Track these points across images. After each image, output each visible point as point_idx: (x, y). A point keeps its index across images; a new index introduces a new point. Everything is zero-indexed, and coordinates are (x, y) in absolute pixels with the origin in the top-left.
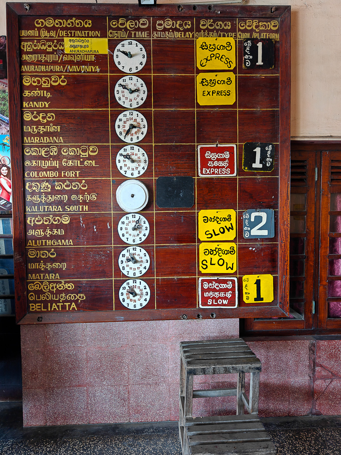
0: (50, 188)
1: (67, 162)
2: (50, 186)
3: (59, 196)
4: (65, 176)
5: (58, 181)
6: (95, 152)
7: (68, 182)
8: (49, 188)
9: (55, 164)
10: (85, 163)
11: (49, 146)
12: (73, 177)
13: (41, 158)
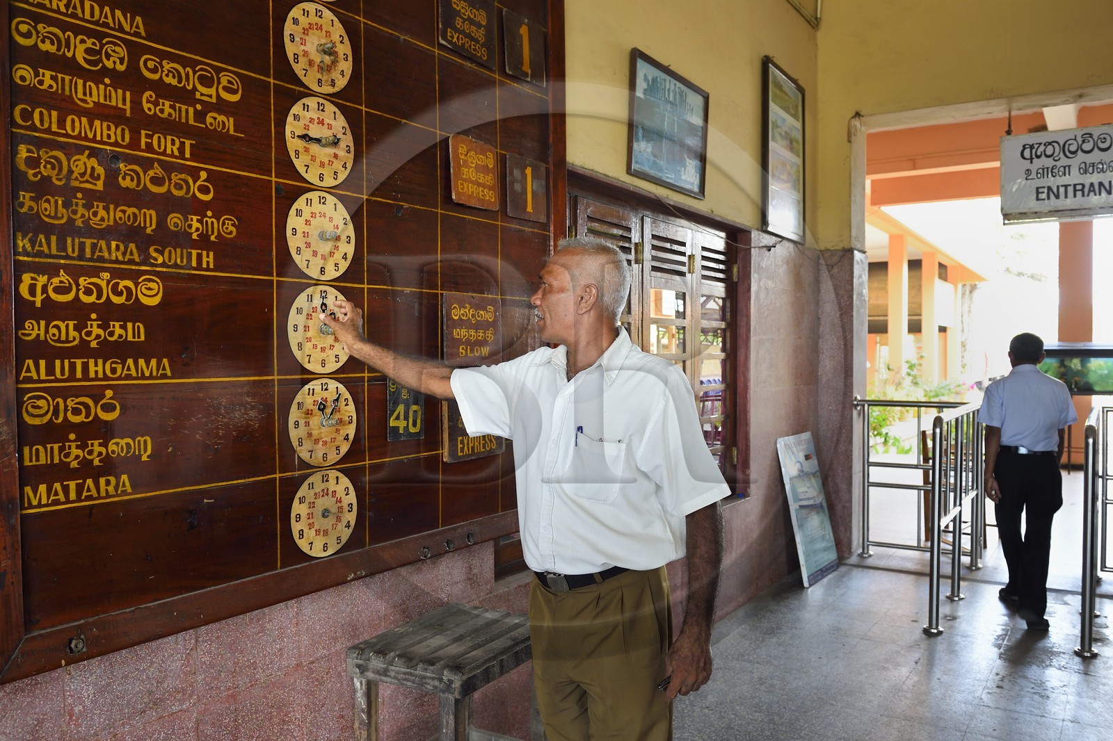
0: (103, 177)
1: (156, 104)
2: (100, 170)
3: (130, 211)
4: (149, 148)
5: (130, 160)
6: (234, 92)
7: (157, 171)
8: (98, 178)
9: (119, 99)
10: (209, 120)
11: (99, 36)
12: (172, 156)
13: (67, 66)
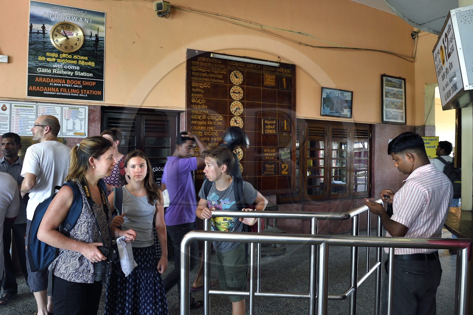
1: (210, 123)
2: (202, 133)
3: (206, 138)
4: (209, 129)
5: (206, 131)
6: (222, 118)
7: (210, 132)
9: (205, 123)
10: (217, 123)
11: (202, 115)
12: (212, 130)
13: (198, 120)
